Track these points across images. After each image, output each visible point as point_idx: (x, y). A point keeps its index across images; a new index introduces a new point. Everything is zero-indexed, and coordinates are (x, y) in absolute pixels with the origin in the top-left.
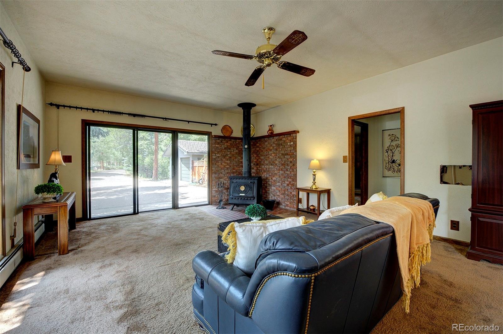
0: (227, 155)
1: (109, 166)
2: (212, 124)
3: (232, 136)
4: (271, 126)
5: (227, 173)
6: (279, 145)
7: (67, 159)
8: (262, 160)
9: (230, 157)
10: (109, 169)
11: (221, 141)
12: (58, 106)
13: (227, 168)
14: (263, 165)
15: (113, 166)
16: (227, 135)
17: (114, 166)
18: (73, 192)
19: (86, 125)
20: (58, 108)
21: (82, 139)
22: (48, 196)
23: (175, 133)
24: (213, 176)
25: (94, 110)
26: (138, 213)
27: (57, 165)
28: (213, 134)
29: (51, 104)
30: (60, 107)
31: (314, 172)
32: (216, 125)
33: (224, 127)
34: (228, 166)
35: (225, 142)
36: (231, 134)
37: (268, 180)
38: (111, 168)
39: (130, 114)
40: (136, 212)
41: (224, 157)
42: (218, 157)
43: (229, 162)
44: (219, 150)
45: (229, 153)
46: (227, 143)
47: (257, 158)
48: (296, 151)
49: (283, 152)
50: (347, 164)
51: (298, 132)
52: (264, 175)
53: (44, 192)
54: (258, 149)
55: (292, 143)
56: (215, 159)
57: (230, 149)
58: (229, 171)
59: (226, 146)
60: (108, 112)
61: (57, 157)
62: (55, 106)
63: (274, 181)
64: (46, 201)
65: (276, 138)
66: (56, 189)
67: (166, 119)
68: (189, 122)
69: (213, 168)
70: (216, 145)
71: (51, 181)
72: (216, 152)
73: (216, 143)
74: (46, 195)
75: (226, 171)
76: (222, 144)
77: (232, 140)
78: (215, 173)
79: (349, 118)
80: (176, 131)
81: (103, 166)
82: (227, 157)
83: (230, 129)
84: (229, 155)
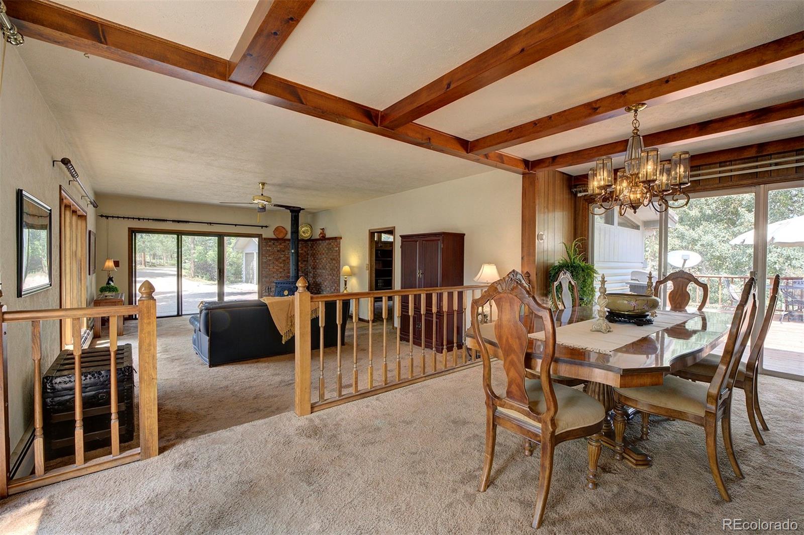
0: (280, 258)
1: (154, 261)
2: (262, 227)
3: (286, 238)
4: (322, 229)
5: (281, 277)
6: (329, 249)
7: (117, 264)
8: (317, 263)
9: (284, 260)
10: (155, 266)
11: (273, 244)
12: (107, 217)
13: (281, 272)
14: (318, 269)
15: (160, 260)
16: (280, 236)
17: (162, 261)
18: (122, 294)
19: (133, 232)
20: (108, 219)
21: (129, 247)
22: (109, 294)
23: (221, 236)
24: (263, 280)
25: (139, 219)
26: (181, 315)
27: (109, 270)
28: (264, 236)
29: (102, 216)
30: (109, 218)
31: (346, 278)
32: (266, 227)
33: (277, 228)
34: (281, 270)
35: (278, 244)
36: (285, 236)
37: (321, 285)
38: (158, 265)
39: (173, 221)
40: (179, 315)
41: (277, 261)
42: (270, 260)
43: (282, 265)
44: (270, 253)
45: (282, 256)
46: (281, 245)
47: (314, 261)
48: (340, 257)
49: (331, 257)
50: (368, 271)
51: (341, 238)
52: (319, 280)
53: (106, 291)
54: (314, 252)
55: (337, 249)
56: (266, 262)
57: (284, 251)
58: (283, 275)
59: (279, 249)
60: (153, 220)
61: (110, 264)
62: (105, 218)
63: (326, 286)
64: (107, 298)
65: (327, 241)
66: (114, 289)
67: (210, 223)
68: (236, 225)
69: (263, 272)
70: (268, 248)
71: (108, 283)
72: (267, 255)
73: (267, 245)
74: (107, 294)
75: (278, 275)
76: (274, 246)
77: (287, 242)
78: (266, 277)
79: (369, 230)
80: (222, 235)
81: (144, 260)
82: (281, 261)
83: (284, 230)
84: (283, 258)
